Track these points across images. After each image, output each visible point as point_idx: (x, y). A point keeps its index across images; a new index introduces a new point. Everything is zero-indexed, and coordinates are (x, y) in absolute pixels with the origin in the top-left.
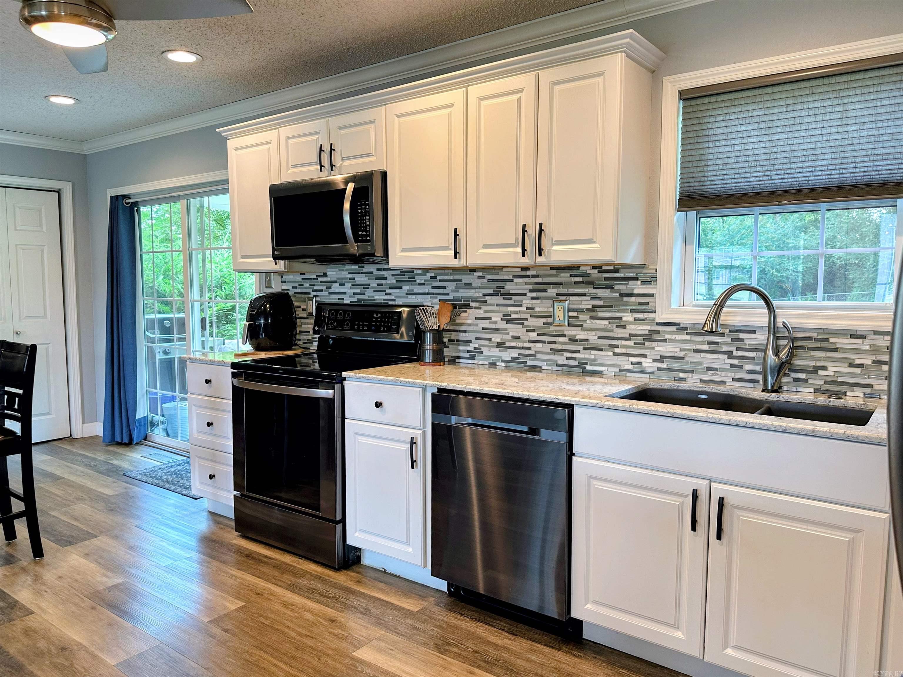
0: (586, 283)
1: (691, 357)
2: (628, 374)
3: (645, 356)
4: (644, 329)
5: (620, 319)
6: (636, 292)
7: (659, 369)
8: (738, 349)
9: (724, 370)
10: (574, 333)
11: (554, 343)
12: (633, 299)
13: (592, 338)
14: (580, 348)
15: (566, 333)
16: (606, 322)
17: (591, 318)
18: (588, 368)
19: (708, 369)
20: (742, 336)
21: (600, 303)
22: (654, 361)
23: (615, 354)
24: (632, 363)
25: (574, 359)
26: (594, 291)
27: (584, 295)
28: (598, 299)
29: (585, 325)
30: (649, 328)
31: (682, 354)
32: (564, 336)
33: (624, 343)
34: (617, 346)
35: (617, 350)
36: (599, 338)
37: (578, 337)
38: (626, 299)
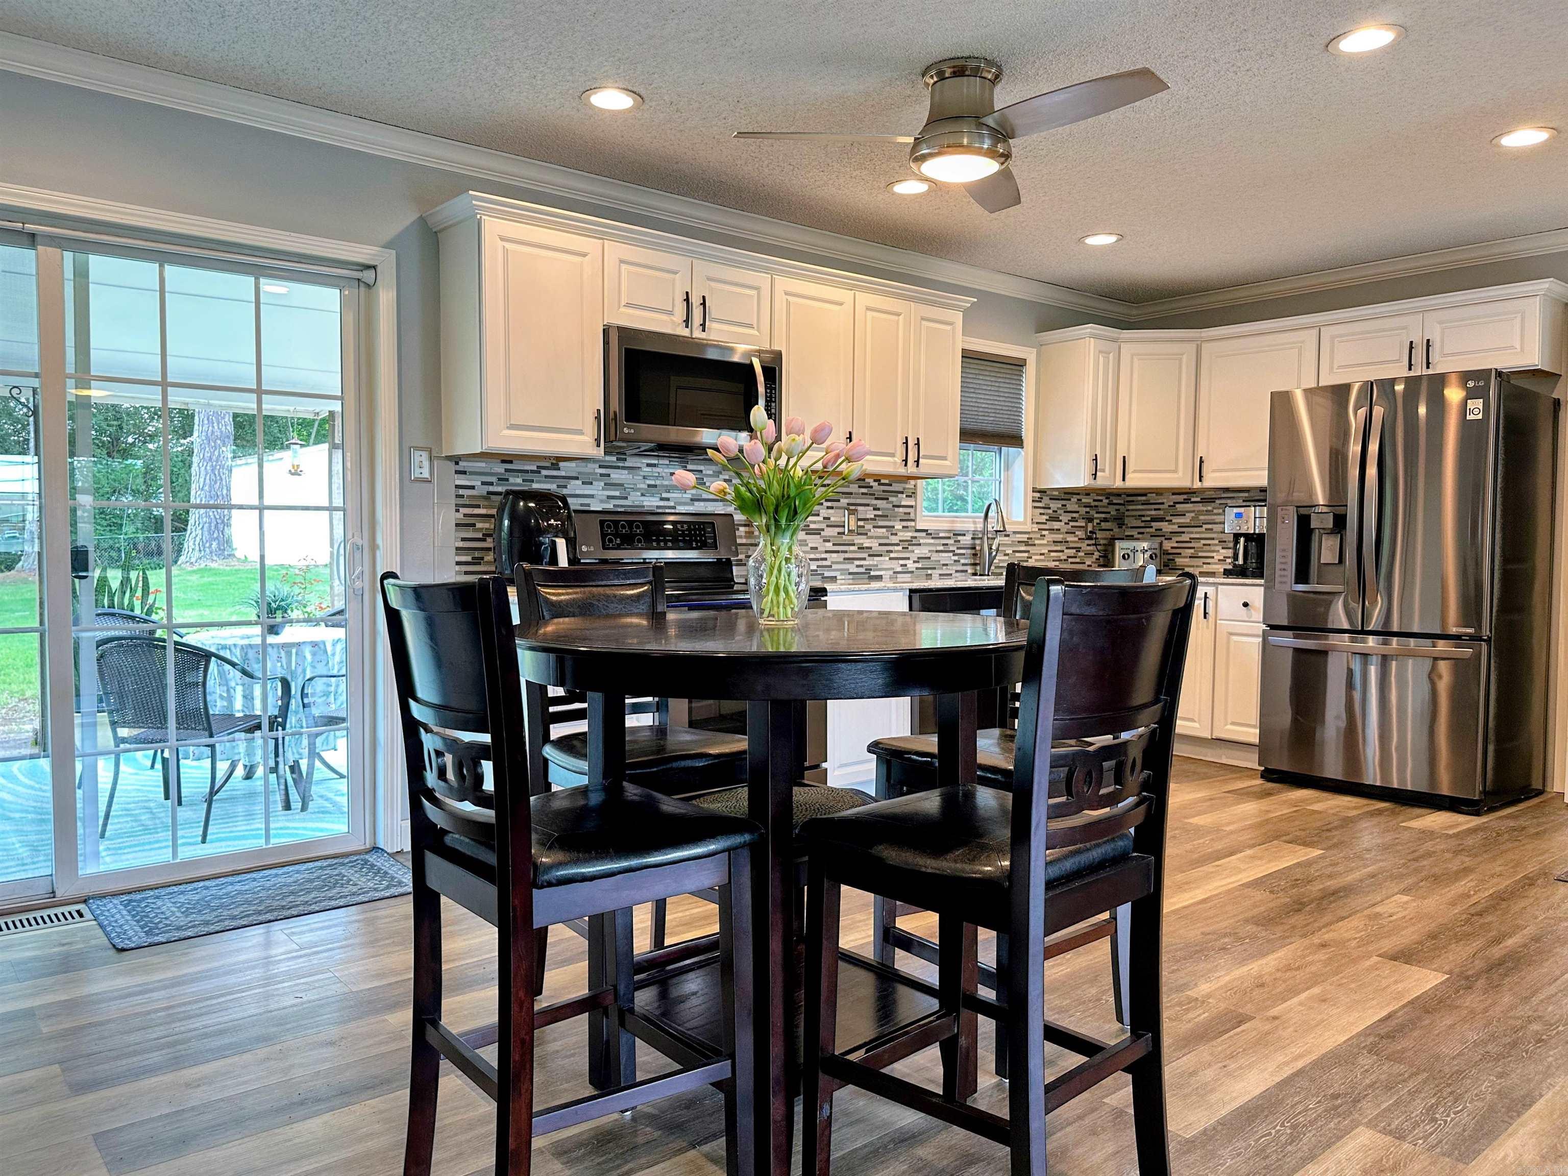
0: (871, 494)
1: (935, 557)
2: (899, 575)
3: (909, 559)
4: (908, 535)
5: (893, 527)
6: (903, 503)
7: (917, 568)
8: (958, 548)
9: (951, 565)
10: (861, 541)
11: (846, 552)
12: (901, 510)
13: (874, 544)
14: (865, 555)
15: (856, 542)
16: (884, 530)
17: (874, 527)
18: (872, 573)
19: (944, 565)
20: (960, 538)
21: (880, 513)
22: (914, 562)
23: (890, 559)
24: (902, 565)
25: (861, 566)
26: (875, 502)
27: (868, 505)
28: (879, 509)
29: (869, 534)
30: (910, 534)
31: (928, 555)
32: (854, 545)
33: (897, 548)
34: (891, 552)
35: (892, 555)
36: (880, 545)
37: (865, 545)
38: (896, 509)
